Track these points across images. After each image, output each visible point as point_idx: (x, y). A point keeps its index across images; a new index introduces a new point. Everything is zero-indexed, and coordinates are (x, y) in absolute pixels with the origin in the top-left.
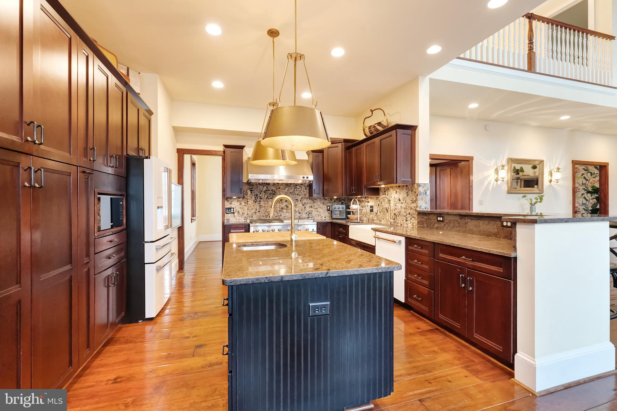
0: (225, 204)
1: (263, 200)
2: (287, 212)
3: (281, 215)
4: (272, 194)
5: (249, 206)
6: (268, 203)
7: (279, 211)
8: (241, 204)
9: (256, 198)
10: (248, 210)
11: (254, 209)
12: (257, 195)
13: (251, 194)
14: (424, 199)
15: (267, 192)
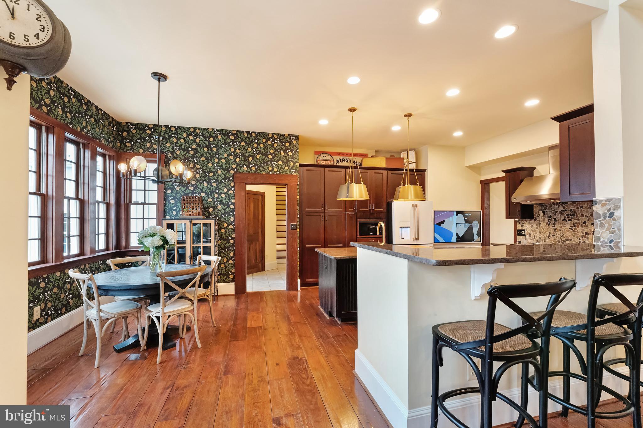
0: (517, 226)
1: (559, 222)
4: (571, 215)
5: (541, 229)
6: (566, 226)
8: (532, 226)
9: (549, 219)
10: (540, 233)
11: (547, 232)
12: (550, 216)
13: (543, 216)
14: (607, 226)
15: (564, 213)
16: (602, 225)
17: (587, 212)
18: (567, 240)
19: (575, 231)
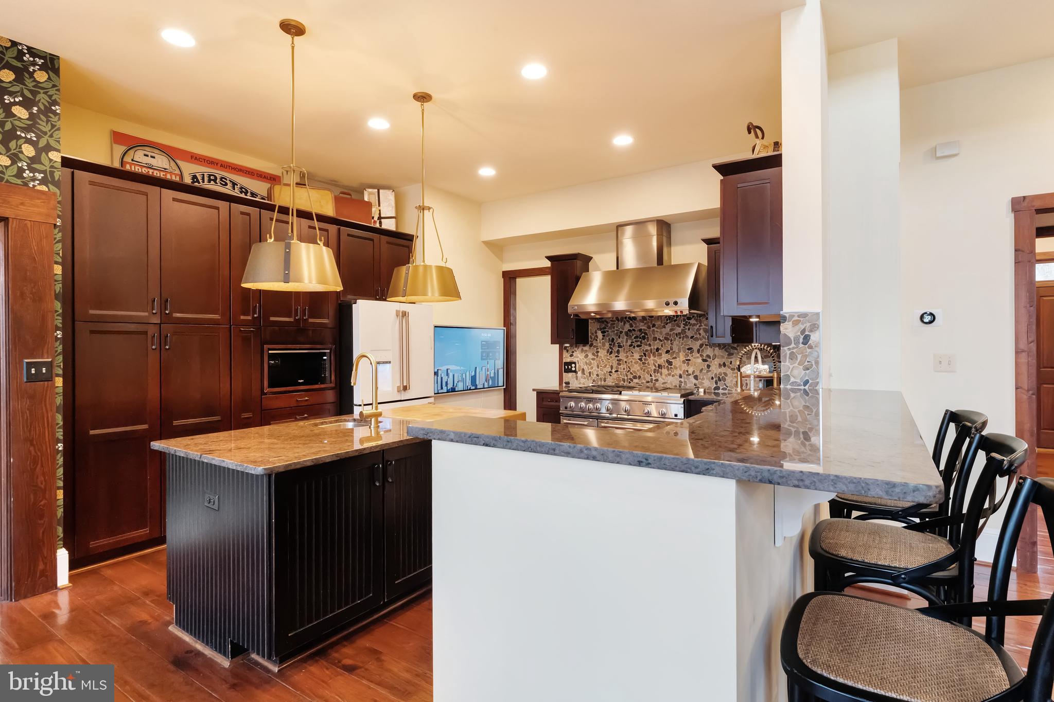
0: (564, 356)
1: (624, 349)
2: (669, 374)
3: (657, 380)
4: (640, 338)
5: (599, 361)
6: (633, 356)
7: (654, 373)
8: (587, 356)
9: (611, 345)
10: (598, 367)
11: (608, 366)
12: (613, 339)
13: (603, 339)
14: (799, 357)
15: (631, 334)
16: (793, 357)
17: (661, 333)
18: (635, 377)
19: (646, 363)
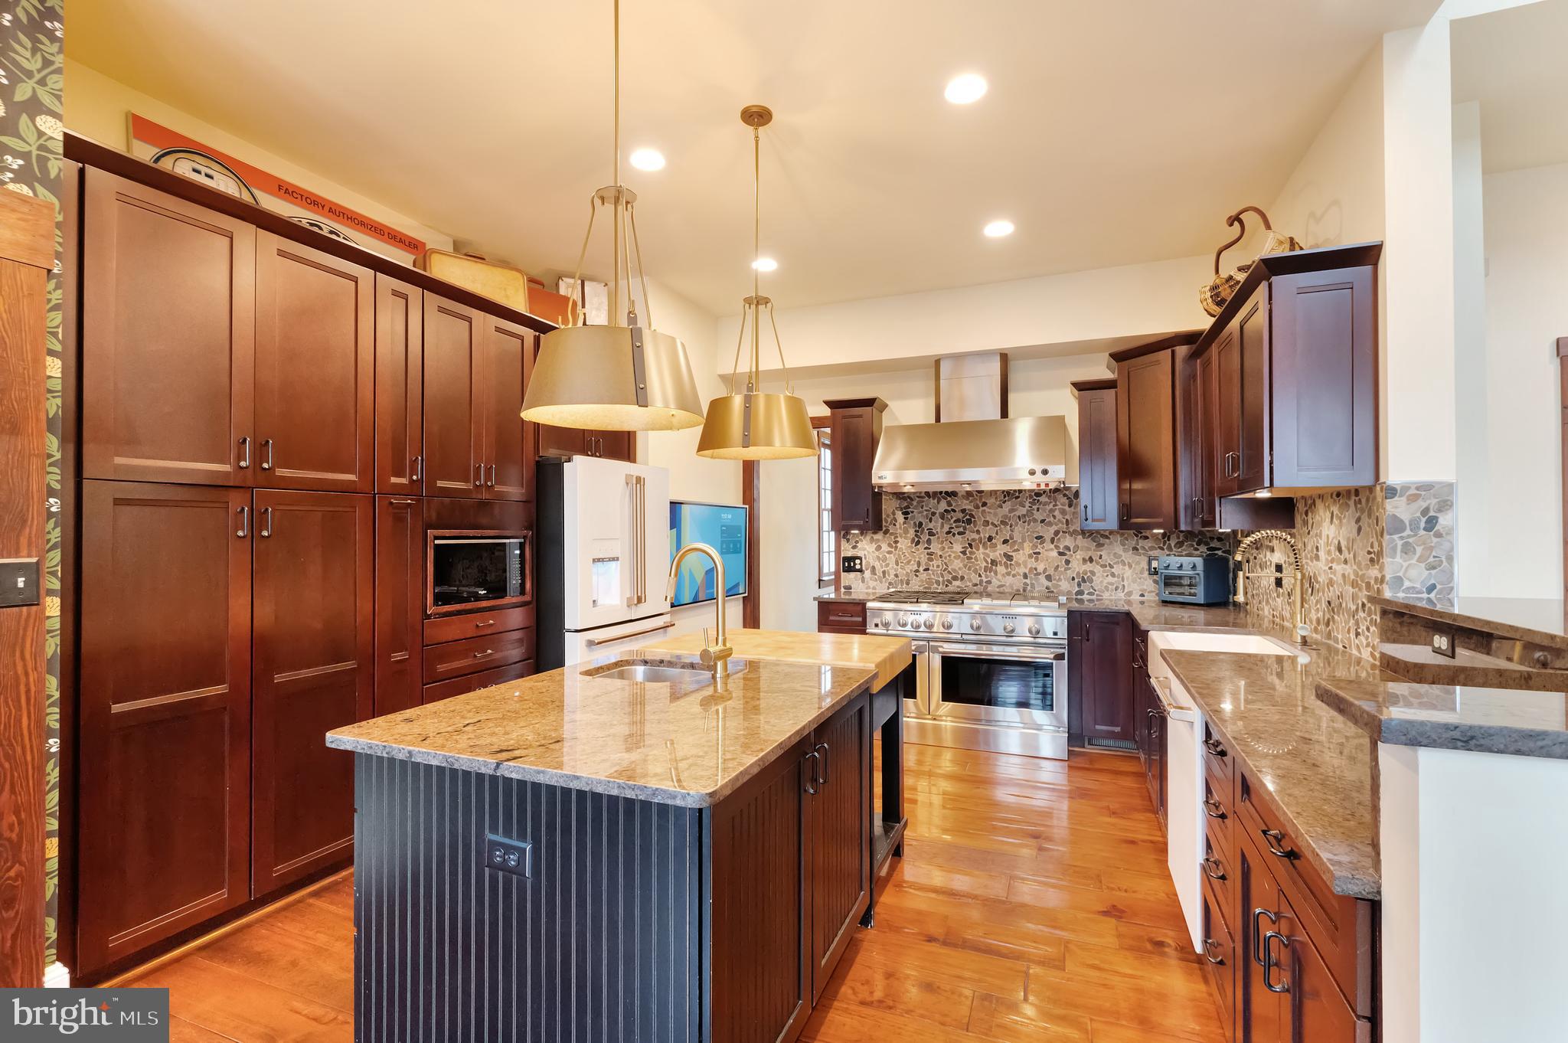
0: (842, 548)
1: (939, 538)
2: (1008, 574)
3: (989, 582)
4: (963, 522)
5: (899, 554)
6: (952, 548)
7: (985, 571)
8: (879, 548)
9: (917, 531)
10: (897, 564)
11: (912, 562)
12: (921, 524)
13: (904, 523)
14: (1419, 550)
15: (949, 517)
16: (1407, 549)
17: (995, 515)
18: (955, 578)
19: (972, 558)
